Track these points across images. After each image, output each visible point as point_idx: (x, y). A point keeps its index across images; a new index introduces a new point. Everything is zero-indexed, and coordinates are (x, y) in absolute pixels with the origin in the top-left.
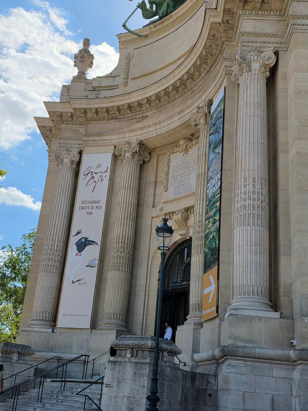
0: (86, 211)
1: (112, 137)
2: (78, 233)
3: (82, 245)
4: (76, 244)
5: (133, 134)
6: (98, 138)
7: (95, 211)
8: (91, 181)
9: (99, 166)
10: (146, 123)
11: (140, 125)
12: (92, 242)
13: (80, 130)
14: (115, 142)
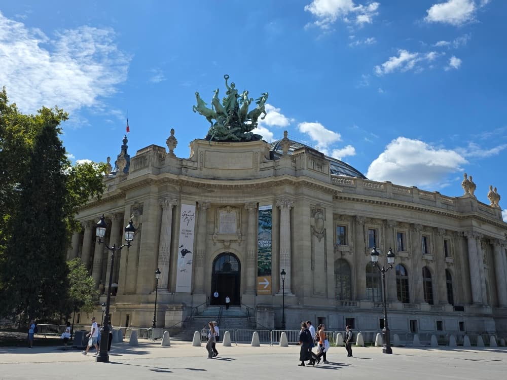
0: (185, 235)
1: (195, 197)
2: (182, 246)
3: (184, 253)
4: (181, 252)
5: (207, 198)
6: (188, 196)
7: (189, 235)
8: (186, 219)
9: (190, 212)
10: (213, 194)
11: (209, 194)
12: (189, 252)
13: (176, 187)
14: (197, 200)
